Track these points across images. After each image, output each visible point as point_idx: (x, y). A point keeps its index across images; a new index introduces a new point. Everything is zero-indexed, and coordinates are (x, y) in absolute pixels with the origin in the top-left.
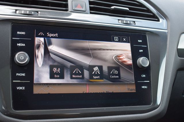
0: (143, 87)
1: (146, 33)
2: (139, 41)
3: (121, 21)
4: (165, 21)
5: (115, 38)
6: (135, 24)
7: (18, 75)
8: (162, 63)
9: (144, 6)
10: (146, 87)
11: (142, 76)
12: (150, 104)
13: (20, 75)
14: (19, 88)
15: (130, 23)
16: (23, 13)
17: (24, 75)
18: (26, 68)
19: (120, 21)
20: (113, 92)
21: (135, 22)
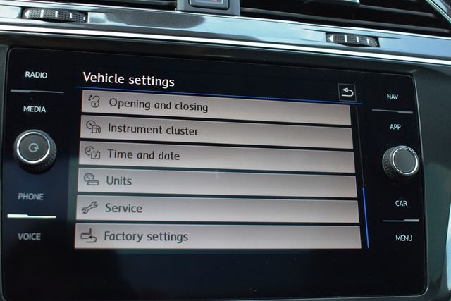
0: (400, 238)
1: (411, 72)
2: (390, 97)
3: (334, 38)
6: (378, 46)
7: (21, 198)
10: (408, 238)
11: (398, 203)
13: (28, 197)
14: (23, 235)
15: (363, 43)
16: (42, 16)
17: (39, 197)
19: (332, 38)
21: (379, 39)
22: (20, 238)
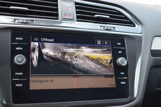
0: (122, 83)
1: (124, 37)
2: (118, 44)
3: (103, 28)
4: (140, 26)
5: (98, 42)
6: (115, 30)
7: (16, 74)
8: (137, 62)
9: (123, 14)
10: (124, 83)
11: (121, 73)
12: (127, 97)
13: (18, 74)
14: (17, 85)
15: (111, 29)
16: (21, 22)
17: (21, 74)
18: (23, 68)
19: (102, 27)
20: (96, 88)
21: (115, 28)
22: (16, 86)
